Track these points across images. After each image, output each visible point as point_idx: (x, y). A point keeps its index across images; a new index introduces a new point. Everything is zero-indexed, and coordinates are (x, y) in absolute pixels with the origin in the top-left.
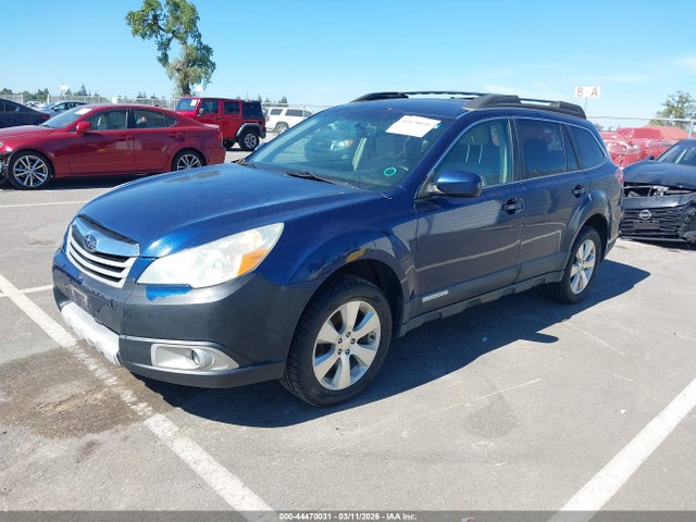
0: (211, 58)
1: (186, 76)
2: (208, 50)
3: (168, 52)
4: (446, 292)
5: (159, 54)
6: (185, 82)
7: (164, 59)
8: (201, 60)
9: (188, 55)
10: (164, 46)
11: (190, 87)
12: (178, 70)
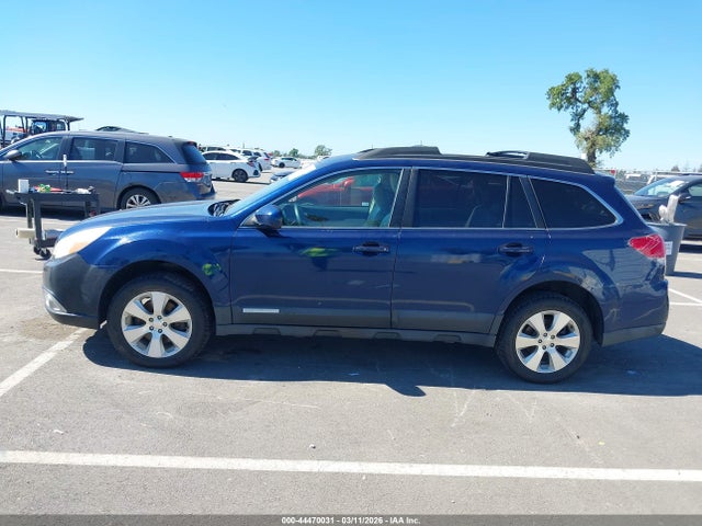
0: (625, 126)
1: (593, 144)
2: (624, 118)
3: (581, 121)
4: (277, 311)
5: (572, 124)
6: (591, 151)
7: (576, 129)
8: (615, 129)
9: (600, 124)
10: (579, 116)
11: (597, 154)
12: (586, 139)
